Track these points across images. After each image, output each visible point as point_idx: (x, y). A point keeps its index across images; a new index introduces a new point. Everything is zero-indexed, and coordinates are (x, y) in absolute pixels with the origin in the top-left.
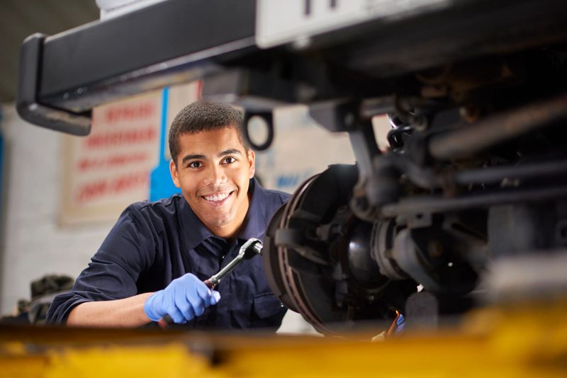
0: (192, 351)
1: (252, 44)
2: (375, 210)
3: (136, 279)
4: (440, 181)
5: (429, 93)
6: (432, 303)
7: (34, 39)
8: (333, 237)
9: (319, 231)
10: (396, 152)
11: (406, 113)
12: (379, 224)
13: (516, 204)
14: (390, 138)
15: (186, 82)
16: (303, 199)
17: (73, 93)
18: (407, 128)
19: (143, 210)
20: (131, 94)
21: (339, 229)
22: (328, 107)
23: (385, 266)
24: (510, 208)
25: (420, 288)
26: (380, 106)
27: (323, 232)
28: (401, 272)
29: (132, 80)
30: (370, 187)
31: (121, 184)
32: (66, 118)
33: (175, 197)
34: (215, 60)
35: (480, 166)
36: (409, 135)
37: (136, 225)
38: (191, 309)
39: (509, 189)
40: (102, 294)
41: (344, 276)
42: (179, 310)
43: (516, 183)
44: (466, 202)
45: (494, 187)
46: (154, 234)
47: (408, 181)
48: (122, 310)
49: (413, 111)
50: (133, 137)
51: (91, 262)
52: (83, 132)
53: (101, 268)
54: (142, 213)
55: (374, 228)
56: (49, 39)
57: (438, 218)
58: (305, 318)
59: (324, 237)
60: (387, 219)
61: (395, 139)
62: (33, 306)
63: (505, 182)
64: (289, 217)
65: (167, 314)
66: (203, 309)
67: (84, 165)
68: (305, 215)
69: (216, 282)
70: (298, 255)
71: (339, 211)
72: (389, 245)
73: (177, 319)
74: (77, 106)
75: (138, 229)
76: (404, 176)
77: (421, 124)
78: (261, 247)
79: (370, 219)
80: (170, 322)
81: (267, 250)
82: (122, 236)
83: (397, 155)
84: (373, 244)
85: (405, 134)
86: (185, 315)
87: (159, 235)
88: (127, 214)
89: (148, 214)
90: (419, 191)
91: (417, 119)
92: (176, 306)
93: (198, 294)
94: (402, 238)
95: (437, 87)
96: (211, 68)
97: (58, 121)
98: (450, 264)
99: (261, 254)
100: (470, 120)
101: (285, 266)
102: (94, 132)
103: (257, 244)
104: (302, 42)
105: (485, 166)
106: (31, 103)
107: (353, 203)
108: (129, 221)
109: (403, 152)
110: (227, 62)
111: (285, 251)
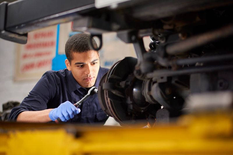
0: (68, 132)
1: (94, 6)
2: (144, 75)
3: (47, 103)
4: (171, 63)
5: (166, 27)
6: (167, 113)
7: (3, 4)
8: (126, 86)
9: (121, 84)
10: (153, 51)
11: (156, 36)
12: (146, 81)
13: (201, 73)
14: (150, 45)
15: (66, 22)
16: (114, 71)
17: (19, 26)
18: (157, 42)
19: (52, 74)
20: (44, 27)
21: (129, 83)
22: (125, 33)
23: (148, 99)
24: (199, 75)
25: (162, 107)
26: (146, 32)
27: (123, 84)
28: (154, 100)
29: (44, 21)
30: (142, 66)
31: (40, 64)
32: (17, 36)
33: (66, 70)
34: (78, 13)
35: (187, 57)
36: (158, 45)
37: (49, 80)
38: (69, 115)
39: (199, 67)
40: (33, 108)
41: (131, 102)
42: (63, 116)
43: (202, 64)
44: (181, 72)
45: (193, 66)
46: (56, 85)
47: (158, 64)
48: (40, 115)
49: (160, 35)
50: (45, 45)
51: (29, 94)
52: (24, 42)
53: (33, 97)
54: (52, 75)
55: (143, 82)
56: (10, 4)
57: (170, 78)
58: (115, 120)
59: (123, 86)
60: (149, 79)
61: (153, 46)
62: (3, 114)
63: (197, 64)
64: (109, 78)
65: (59, 118)
66: (74, 116)
67: (25, 56)
68: (115, 77)
69: (79, 104)
70: (112, 93)
71: (129, 76)
72: (150, 89)
73: (63, 120)
74: (21, 32)
75: (49, 82)
76: (156, 61)
77: (163, 40)
78: (97, 90)
79: (142, 79)
80: (60, 121)
81: (100, 91)
82: (43, 85)
83: (153, 53)
84: (143, 89)
85: (157, 44)
86: (66, 118)
87: (58, 85)
88: (45, 75)
89: (54, 76)
90: (162, 68)
91: (161, 38)
92: (62, 114)
93: (71, 109)
94: (155, 87)
95: (170, 25)
96: (77, 16)
97: (13, 38)
98: (175, 98)
99: (97, 93)
100: (183, 39)
101: (107, 98)
102: (28, 42)
103: (95, 89)
104: (114, 6)
105: (189, 58)
106: (2, 30)
107: (135, 72)
108: (46, 78)
109: (155, 52)
110: (83, 14)
111: (107, 92)
